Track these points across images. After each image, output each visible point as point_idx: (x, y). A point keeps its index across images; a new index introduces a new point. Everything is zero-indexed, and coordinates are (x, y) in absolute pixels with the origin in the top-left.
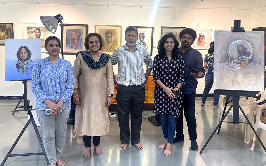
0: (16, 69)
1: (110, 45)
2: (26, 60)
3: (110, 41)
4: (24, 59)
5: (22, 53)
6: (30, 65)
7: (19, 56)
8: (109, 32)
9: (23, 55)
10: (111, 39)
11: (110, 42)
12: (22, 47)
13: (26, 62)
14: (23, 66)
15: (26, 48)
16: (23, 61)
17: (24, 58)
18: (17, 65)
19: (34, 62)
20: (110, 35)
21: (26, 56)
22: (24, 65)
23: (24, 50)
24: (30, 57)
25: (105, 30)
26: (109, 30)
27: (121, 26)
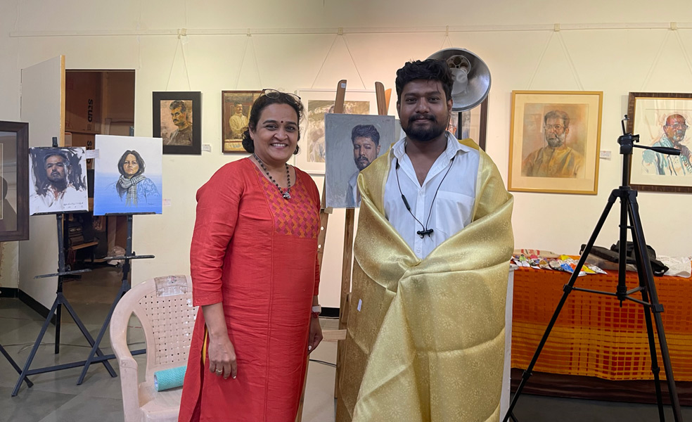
0: (116, 193)
1: (558, 154)
2: (135, 175)
3: (559, 142)
4: (131, 175)
5: (129, 162)
6: (141, 185)
7: (123, 168)
8: (558, 114)
9: (129, 167)
10: (563, 136)
11: (559, 144)
12: (128, 153)
13: (135, 180)
14: (128, 189)
15: (134, 153)
16: (130, 177)
17: (131, 173)
18: (119, 185)
19: (150, 180)
20: (561, 122)
21: (135, 169)
22: (132, 185)
23: (131, 158)
24: (143, 171)
25: (546, 106)
26: (559, 105)
27: (600, 94)
